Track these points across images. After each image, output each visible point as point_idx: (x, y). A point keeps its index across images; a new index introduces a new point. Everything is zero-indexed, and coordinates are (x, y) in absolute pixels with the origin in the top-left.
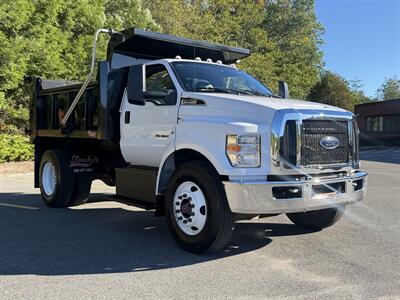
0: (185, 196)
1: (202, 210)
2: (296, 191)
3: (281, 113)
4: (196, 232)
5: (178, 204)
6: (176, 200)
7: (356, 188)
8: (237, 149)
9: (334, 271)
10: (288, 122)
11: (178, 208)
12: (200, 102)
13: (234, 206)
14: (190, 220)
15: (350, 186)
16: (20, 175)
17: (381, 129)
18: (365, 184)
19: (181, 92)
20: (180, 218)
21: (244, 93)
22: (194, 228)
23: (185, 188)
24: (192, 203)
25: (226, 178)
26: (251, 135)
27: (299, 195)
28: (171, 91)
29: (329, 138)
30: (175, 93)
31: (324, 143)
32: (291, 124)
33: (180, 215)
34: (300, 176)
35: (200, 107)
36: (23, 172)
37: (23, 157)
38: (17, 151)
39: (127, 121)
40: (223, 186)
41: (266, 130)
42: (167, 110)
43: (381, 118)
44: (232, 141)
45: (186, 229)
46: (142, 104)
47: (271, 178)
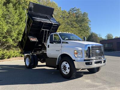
0: (64, 65)
1: (69, 68)
2: (91, 63)
3: (86, 45)
4: (67, 74)
5: (62, 67)
6: (62, 66)
7: (104, 62)
8: (77, 53)
9: (101, 82)
10: (88, 47)
11: (63, 68)
12: (67, 43)
13: (76, 67)
14: (66, 71)
15: (103, 62)
16: (17, 61)
17: (107, 47)
18: (106, 61)
19: (62, 41)
20: (63, 70)
21: (76, 40)
22: (67, 73)
23: (64, 63)
24: (66, 67)
25: (74, 60)
26: (80, 50)
27: (91, 64)
28: (60, 40)
29: (97, 51)
30: (61, 41)
31: (97, 52)
32: (89, 48)
33: (63, 69)
34: (91, 60)
35: (67, 44)
36: (17, 60)
37: (17, 56)
38: (16, 54)
39: (48, 47)
40: (74, 62)
41: (83, 49)
42: (59, 45)
43: (107, 44)
44: (75, 52)
45: (65, 73)
46: (53, 43)
47: (85, 60)
